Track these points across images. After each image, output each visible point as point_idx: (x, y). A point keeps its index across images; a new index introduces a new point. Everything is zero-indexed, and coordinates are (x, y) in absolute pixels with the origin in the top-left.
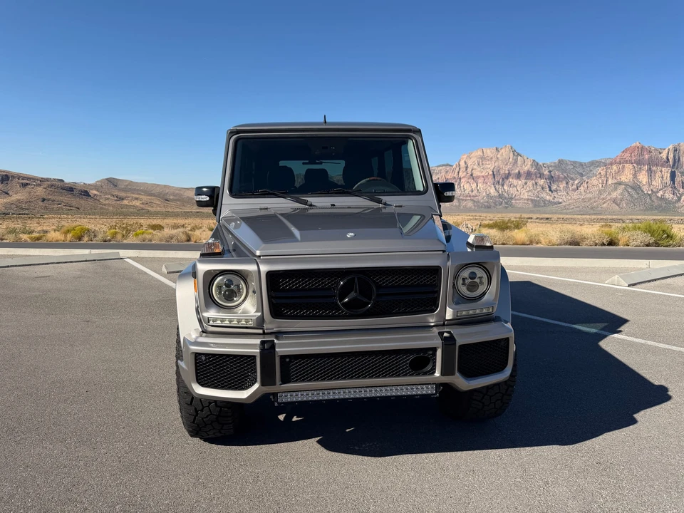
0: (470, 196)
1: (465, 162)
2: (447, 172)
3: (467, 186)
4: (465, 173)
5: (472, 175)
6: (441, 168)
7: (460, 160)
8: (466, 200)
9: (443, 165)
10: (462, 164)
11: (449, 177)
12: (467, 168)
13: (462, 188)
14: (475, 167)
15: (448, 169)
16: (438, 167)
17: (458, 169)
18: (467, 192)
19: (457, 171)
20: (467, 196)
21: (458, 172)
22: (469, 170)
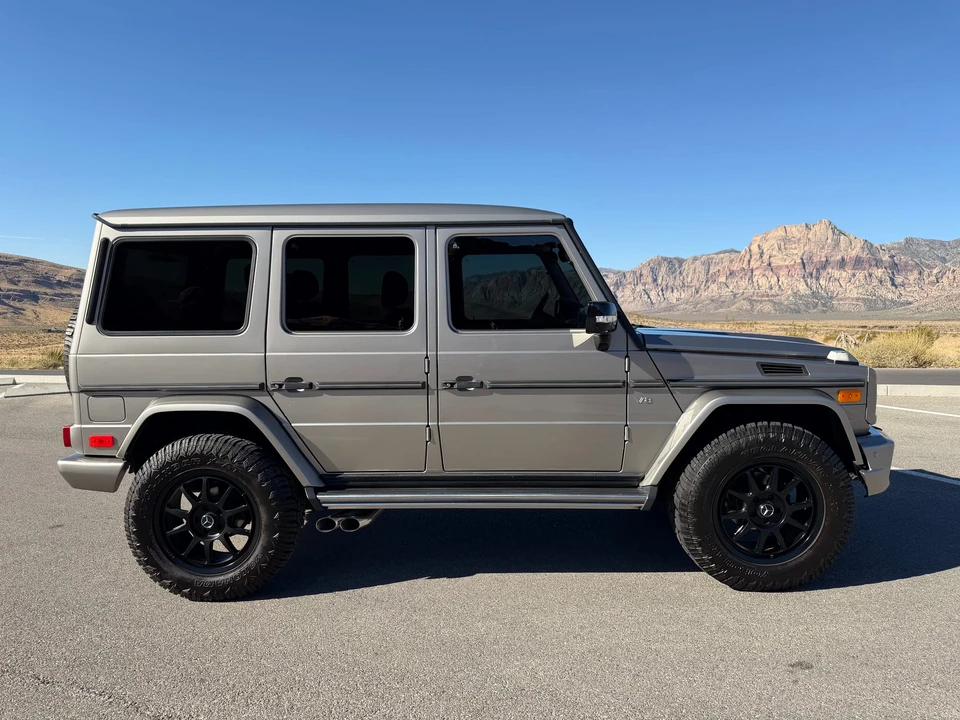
0: (768, 296)
1: (759, 246)
2: (731, 262)
3: (762, 281)
4: (759, 263)
5: (770, 265)
6: (722, 255)
7: (751, 244)
8: (761, 302)
9: (725, 252)
10: (755, 248)
11: (735, 269)
12: (762, 254)
13: (755, 284)
14: (774, 253)
15: (733, 256)
16: (717, 254)
17: (748, 256)
18: (763, 290)
19: (746, 260)
20: (763, 296)
21: (749, 261)
22: (766, 257)
